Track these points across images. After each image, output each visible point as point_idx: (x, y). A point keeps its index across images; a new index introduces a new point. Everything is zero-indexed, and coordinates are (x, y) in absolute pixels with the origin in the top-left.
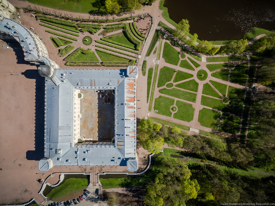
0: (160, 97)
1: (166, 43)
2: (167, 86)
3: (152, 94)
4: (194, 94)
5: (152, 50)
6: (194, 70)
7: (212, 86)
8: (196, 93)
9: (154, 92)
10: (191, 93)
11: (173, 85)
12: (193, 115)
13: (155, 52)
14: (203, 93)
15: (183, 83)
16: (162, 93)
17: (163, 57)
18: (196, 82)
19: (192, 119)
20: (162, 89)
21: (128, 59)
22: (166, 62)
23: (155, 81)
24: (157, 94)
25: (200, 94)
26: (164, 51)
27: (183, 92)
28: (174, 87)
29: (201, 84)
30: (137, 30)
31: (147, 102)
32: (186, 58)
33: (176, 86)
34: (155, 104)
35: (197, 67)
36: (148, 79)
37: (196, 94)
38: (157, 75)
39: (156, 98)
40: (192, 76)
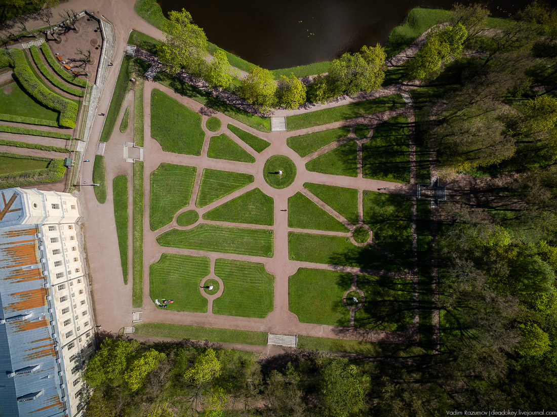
0: (164, 257)
1: (155, 93)
2: (179, 221)
3: (139, 253)
4: (264, 232)
5: (115, 120)
6: (252, 160)
7: (315, 199)
8: (270, 228)
9: (141, 246)
10: (255, 232)
11: (196, 215)
12: (270, 294)
13: (124, 126)
14: (290, 225)
15: (225, 205)
16: (167, 244)
17: (153, 136)
18: (264, 196)
19: (270, 307)
20: (167, 234)
21: (41, 160)
22: (166, 148)
23: (139, 211)
24: (152, 252)
25: (281, 228)
26: (153, 117)
27: (230, 230)
28: (201, 221)
29: (281, 198)
31: (126, 281)
32: (224, 130)
33: (208, 216)
34: (151, 283)
35: (259, 150)
36: (116, 211)
37: (271, 233)
38: (142, 195)
39: (152, 262)
40: (250, 178)
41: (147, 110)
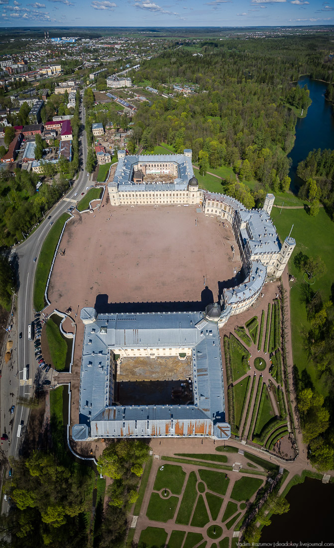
0: (184, 474)
1: (262, 481)
2: (200, 483)
3: (189, 462)
4: (188, 521)
5: (253, 461)
6: (223, 521)
7: (198, 545)
8: (190, 524)
9: (191, 464)
10: (189, 517)
11: (202, 492)
12: (157, 520)
13: (250, 465)
14: (189, 533)
15: (204, 506)
16: (190, 476)
17: (243, 477)
18: (205, 524)
19: (151, 519)
20: (195, 477)
21: (240, 424)
22: (236, 482)
23: (209, 465)
24: (188, 468)
25: (187, 529)
26: (251, 478)
27: (192, 506)
28: (199, 493)
29: (202, 531)
30: (279, 437)
31: (175, 454)
32: (240, 511)
33: (201, 497)
34: (173, 466)
35: (227, 525)
36: (211, 455)
37: (187, 524)
38: (217, 468)
39: (183, 467)
40: (215, 519)
41: (255, 476)
